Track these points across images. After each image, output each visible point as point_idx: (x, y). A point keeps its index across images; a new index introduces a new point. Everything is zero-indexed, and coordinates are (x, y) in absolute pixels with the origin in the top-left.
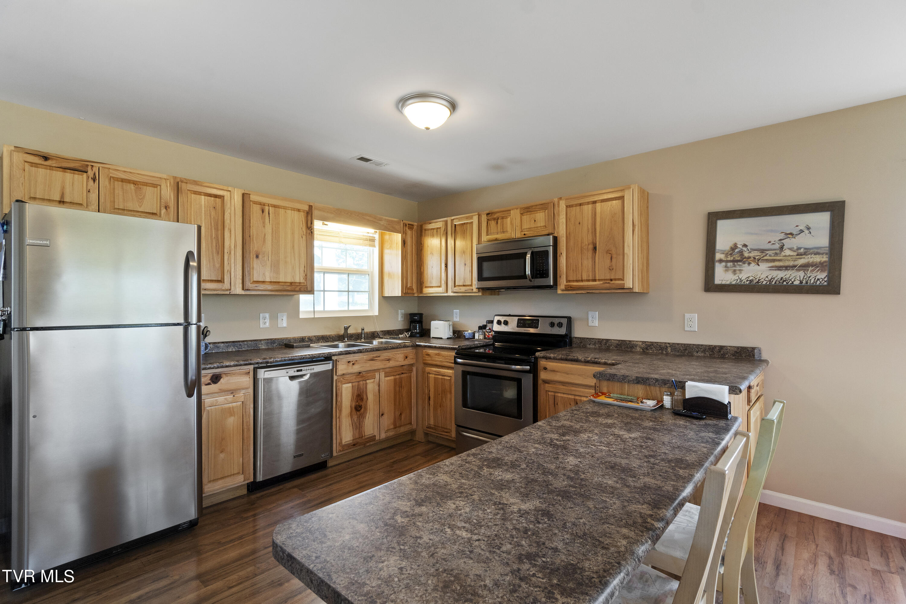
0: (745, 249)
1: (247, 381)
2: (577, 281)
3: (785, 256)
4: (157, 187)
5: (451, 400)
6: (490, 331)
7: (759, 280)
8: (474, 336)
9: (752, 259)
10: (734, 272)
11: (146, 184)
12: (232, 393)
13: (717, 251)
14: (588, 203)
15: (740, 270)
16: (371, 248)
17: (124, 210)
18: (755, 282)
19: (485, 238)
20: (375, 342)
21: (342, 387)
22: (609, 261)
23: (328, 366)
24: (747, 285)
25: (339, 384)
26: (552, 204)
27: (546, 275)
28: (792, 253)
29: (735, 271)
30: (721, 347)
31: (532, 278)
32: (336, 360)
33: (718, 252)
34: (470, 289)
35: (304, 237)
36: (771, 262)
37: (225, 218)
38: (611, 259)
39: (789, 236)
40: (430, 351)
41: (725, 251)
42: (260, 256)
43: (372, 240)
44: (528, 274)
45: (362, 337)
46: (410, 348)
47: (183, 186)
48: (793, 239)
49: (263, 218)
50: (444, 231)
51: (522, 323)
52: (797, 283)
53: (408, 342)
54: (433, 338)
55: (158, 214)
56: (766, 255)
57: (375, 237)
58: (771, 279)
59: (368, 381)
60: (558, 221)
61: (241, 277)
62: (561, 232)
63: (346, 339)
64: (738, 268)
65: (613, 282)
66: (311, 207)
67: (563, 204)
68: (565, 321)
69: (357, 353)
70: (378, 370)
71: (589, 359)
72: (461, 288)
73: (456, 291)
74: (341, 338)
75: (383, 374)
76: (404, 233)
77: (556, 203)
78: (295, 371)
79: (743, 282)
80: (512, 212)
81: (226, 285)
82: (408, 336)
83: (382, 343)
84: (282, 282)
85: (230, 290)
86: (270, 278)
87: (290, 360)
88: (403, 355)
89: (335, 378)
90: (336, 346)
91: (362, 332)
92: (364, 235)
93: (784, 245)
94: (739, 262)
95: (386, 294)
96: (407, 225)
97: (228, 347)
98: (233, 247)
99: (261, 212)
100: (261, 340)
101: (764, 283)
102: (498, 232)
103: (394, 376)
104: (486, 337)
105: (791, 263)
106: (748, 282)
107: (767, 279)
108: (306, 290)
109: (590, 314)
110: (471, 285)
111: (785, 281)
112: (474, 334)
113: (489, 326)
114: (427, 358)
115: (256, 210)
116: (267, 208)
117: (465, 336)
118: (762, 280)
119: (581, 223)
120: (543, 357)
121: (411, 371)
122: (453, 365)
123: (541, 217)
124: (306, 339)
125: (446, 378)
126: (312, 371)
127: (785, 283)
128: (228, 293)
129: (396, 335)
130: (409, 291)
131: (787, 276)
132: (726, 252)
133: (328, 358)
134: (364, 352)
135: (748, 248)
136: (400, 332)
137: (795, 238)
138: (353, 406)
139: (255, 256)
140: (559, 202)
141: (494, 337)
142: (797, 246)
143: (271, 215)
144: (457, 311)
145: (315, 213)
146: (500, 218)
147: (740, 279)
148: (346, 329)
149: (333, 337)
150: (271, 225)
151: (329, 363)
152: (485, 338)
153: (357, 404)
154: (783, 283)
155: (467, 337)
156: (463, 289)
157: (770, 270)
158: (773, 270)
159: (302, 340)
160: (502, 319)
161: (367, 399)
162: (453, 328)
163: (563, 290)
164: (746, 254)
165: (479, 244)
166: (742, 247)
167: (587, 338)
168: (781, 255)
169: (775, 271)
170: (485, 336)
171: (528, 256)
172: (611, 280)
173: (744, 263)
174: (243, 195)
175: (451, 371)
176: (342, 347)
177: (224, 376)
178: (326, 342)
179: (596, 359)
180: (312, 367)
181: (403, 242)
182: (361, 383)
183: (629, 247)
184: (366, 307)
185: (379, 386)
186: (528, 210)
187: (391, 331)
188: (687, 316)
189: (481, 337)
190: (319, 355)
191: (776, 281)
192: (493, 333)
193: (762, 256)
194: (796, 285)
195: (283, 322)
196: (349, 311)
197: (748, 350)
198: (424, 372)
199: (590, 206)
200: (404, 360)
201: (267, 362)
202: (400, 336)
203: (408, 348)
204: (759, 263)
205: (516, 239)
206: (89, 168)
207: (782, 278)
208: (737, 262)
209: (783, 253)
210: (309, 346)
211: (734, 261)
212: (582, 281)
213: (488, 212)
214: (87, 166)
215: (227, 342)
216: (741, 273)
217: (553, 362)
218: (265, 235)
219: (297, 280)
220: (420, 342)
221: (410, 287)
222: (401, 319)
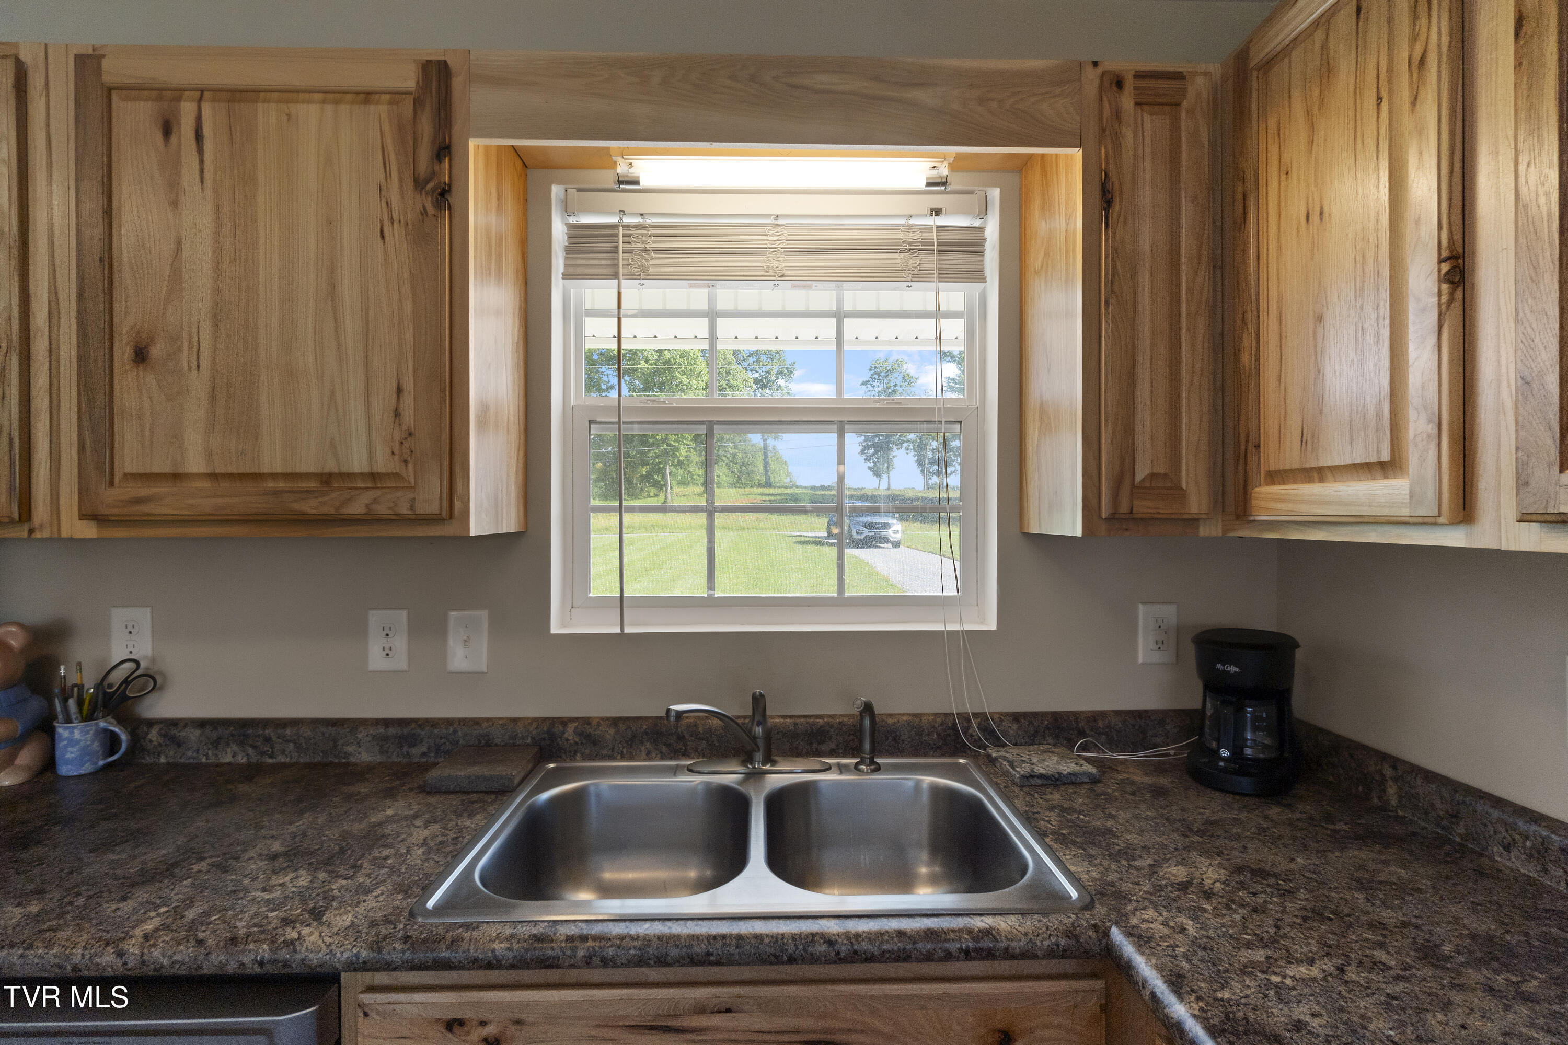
42: (157, 351)
49: (171, 166)
57: (977, 228)
66: (441, 74)
76: (1105, 136)
84: (274, 476)
86: (209, 454)
95: (1034, 530)
99: (159, 136)
115: (130, 126)
116: (187, 110)
139: (128, 353)
143: (208, 145)
145: (469, 98)
150: (209, 193)
184: (948, 591)
218: (179, 244)
219: (357, 462)
221: (1153, 476)
222: (1157, 657)
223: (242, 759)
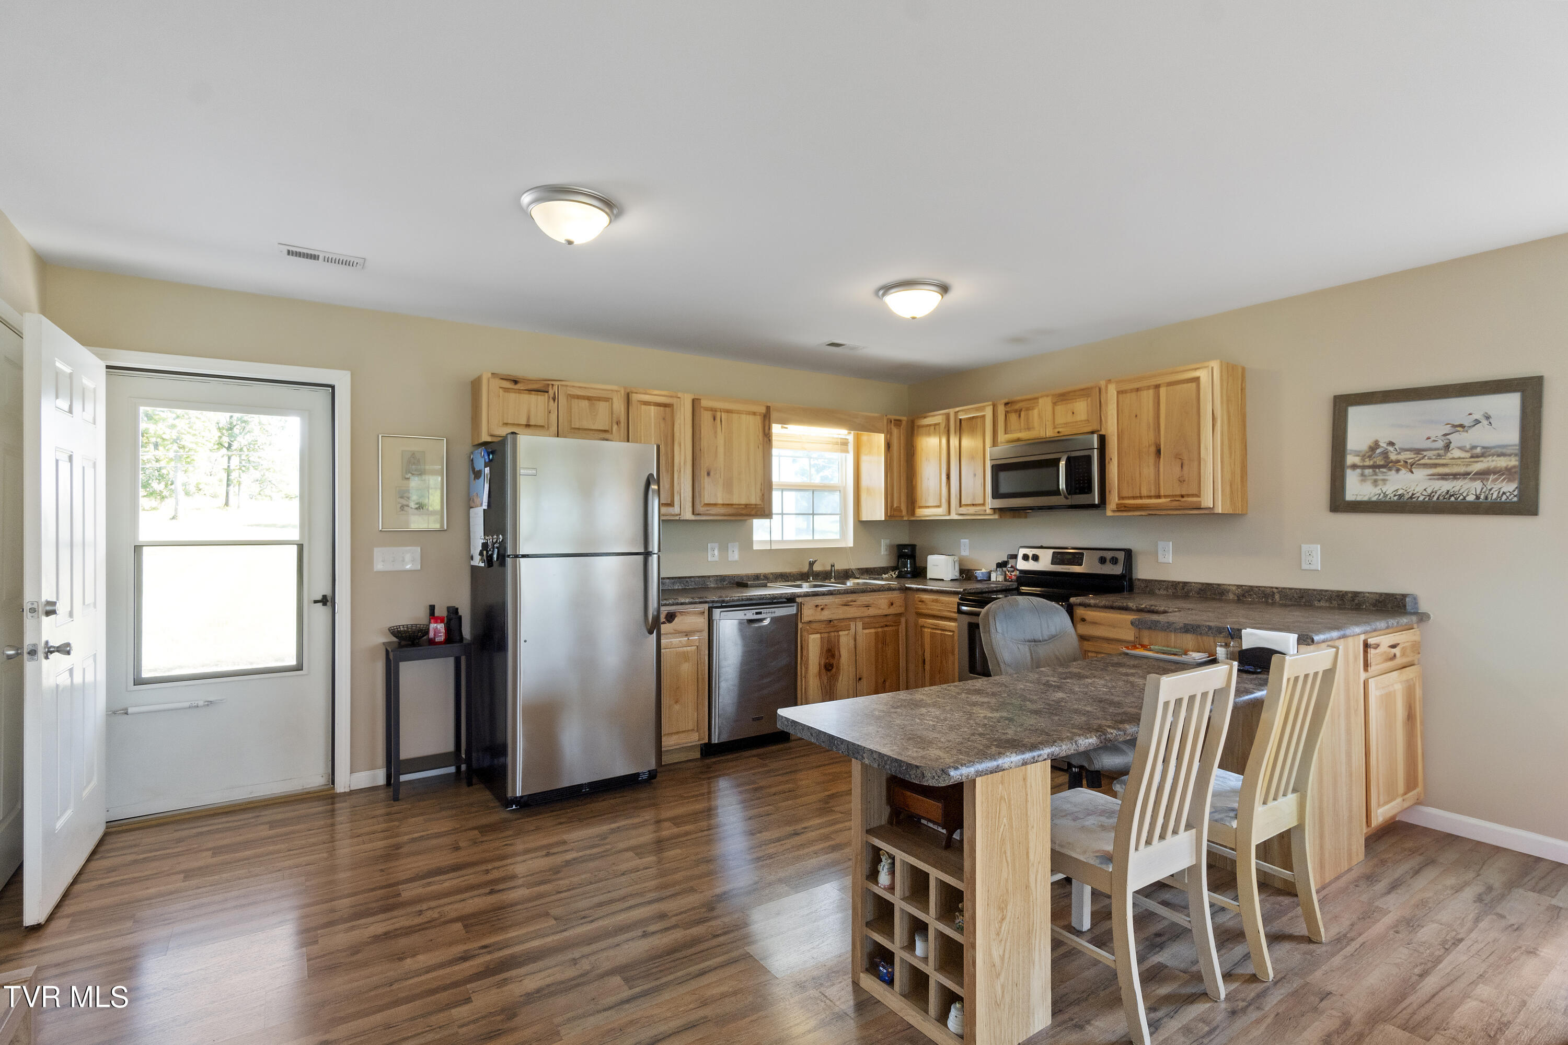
0: (1391, 449)
1: (702, 622)
2: (1134, 498)
3: (1453, 458)
4: (608, 401)
5: (954, 664)
6: (1012, 569)
7: (1413, 494)
8: (990, 577)
9: (1402, 463)
10: (1375, 483)
11: (599, 399)
12: (687, 635)
13: (1348, 452)
14: (1148, 388)
15: (1384, 480)
16: (844, 455)
17: (579, 429)
18: (1407, 497)
19: (1002, 437)
20: (850, 583)
21: (808, 637)
22: (1179, 468)
23: (791, 610)
24: (1394, 502)
25: (805, 634)
26: (1097, 390)
27: (1088, 489)
28: (1463, 455)
29: (1375, 481)
30: (1356, 594)
31: (1069, 494)
32: (801, 603)
33: (1350, 454)
34: (981, 510)
35: (761, 447)
36: (1431, 467)
37: (675, 429)
38: (1182, 467)
39: (1459, 429)
40: (925, 597)
41: (1360, 452)
42: (712, 474)
43: (845, 443)
44: (1062, 489)
45: (831, 575)
46: (898, 592)
47: (635, 397)
48: (1465, 434)
49: (715, 427)
50: (945, 428)
51: (1059, 558)
52: (1471, 498)
53: (894, 583)
54: (930, 579)
55: (610, 430)
56: (1423, 458)
57: (848, 439)
58: (1431, 494)
59: (841, 633)
60: (1107, 413)
61: (691, 500)
62: (1111, 429)
63: (811, 578)
64: (1380, 477)
65: (1184, 499)
66: (768, 408)
67: (1112, 391)
68: (1121, 556)
69: (827, 595)
70: (854, 619)
71: (1143, 606)
72: (969, 508)
73: (962, 513)
74: (804, 577)
75: (860, 625)
76: (889, 433)
77: (1103, 387)
78: (753, 614)
79: (1389, 497)
80: (1040, 401)
81: (676, 510)
82: (894, 576)
83: (858, 584)
84: (736, 504)
85: (680, 515)
86: (723, 499)
87: (748, 600)
88: (886, 601)
89: (800, 626)
90: (800, 586)
91: (831, 569)
92: (833, 438)
93: (1451, 443)
94: (1382, 468)
95: (864, 518)
96: (893, 422)
97: (674, 583)
98: (682, 464)
99: (712, 420)
100: (709, 577)
101: (1421, 499)
102: (1020, 430)
103: (875, 628)
104: (1008, 578)
105: (1462, 469)
106: (1396, 498)
107: (1425, 493)
108: (763, 513)
109: (1161, 544)
110: (983, 504)
111: (1453, 495)
112: (989, 573)
113: (1012, 562)
114: (921, 605)
115: (706, 417)
116: (718, 414)
117: (976, 577)
118: (1418, 495)
119: (1138, 416)
120: (1080, 605)
121: (898, 623)
122: (955, 615)
123: (1081, 408)
124: (762, 577)
125: (947, 633)
126: (773, 615)
127: (1452, 499)
128: (677, 518)
129: (878, 575)
130: (896, 513)
131: (1456, 489)
132: (1363, 453)
133: (791, 599)
134: (835, 594)
135: (1396, 447)
136: (884, 570)
137: (1467, 431)
138: (822, 663)
139: (706, 474)
140: (1107, 386)
141: (1018, 578)
142: (1471, 444)
143: (723, 423)
144: (965, 541)
145: (774, 415)
146: (1023, 409)
147: (1384, 493)
148: (811, 564)
149: (794, 575)
150: (723, 435)
151: (793, 606)
152: (1005, 580)
153: (827, 661)
154: (1449, 499)
155: (979, 579)
156: (972, 510)
157: (1430, 479)
158: (1434, 479)
159: (757, 577)
160: (1030, 552)
161: (840, 656)
162: (960, 565)
163: (1114, 511)
164: (1393, 457)
165: (994, 446)
166: (1387, 446)
167: (1156, 581)
168: (1447, 457)
169: (1437, 481)
170: (1005, 577)
171: (1062, 464)
172: (1182, 496)
173: (1390, 469)
174: (693, 400)
175: (953, 624)
176: (806, 588)
177: (678, 614)
178: (786, 581)
179: (1152, 606)
180: (773, 610)
181: (886, 445)
182: (833, 634)
183: (1207, 449)
184: (837, 537)
185: (855, 640)
186: (1063, 397)
187: (871, 568)
188: (1305, 547)
189: (1000, 578)
190: (781, 596)
191: (1440, 495)
192: (1018, 572)
193: (1417, 459)
194: (1470, 502)
195: (734, 554)
196: (813, 541)
197: (1396, 598)
198: (916, 624)
199: (1151, 392)
200: (889, 607)
201: (723, 601)
202: (884, 576)
203: (895, 592)
204: (1413, 470)
205: (1047, 440)
206: (550, 386)
207: (1448, 491)
208: (1379, 468)
209: (1449, 454)
210: (765, 586)
211: (1374, 467)
212: (1141, 497)
213: (1006, 400)
214: (548, 385)
215: (673, 578)
216: (1385, 484)
217: (1094, 611)
218: (717, 447)
219: (753, 501)
220: (911, 583)
221: (897, 507)
222: (885, 553)
223: (680, 588)
